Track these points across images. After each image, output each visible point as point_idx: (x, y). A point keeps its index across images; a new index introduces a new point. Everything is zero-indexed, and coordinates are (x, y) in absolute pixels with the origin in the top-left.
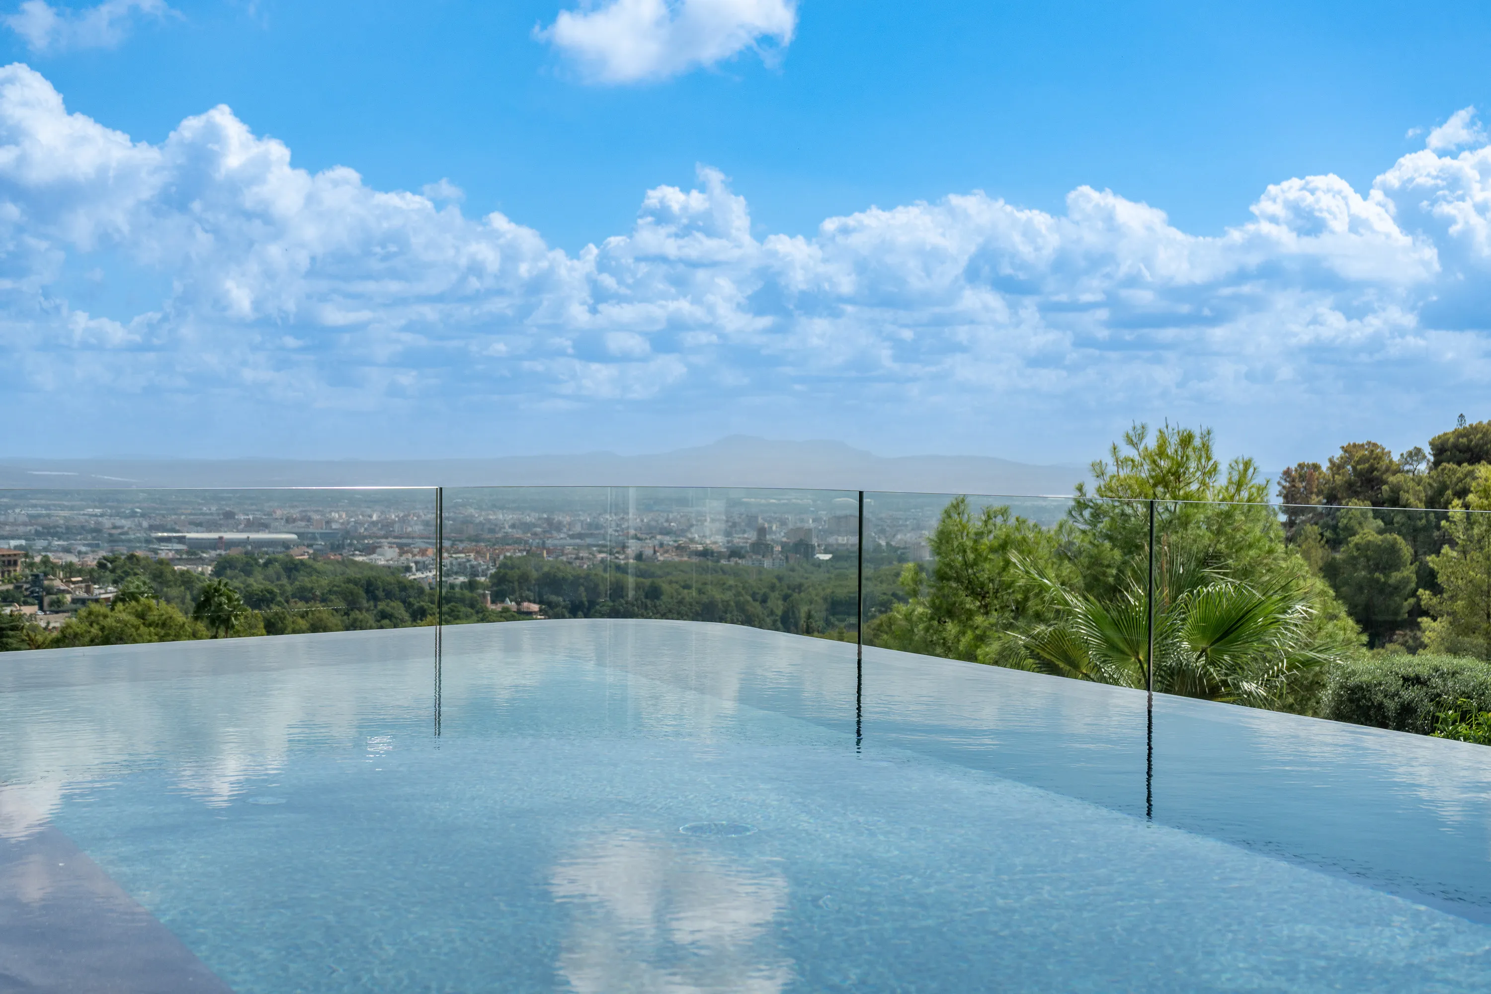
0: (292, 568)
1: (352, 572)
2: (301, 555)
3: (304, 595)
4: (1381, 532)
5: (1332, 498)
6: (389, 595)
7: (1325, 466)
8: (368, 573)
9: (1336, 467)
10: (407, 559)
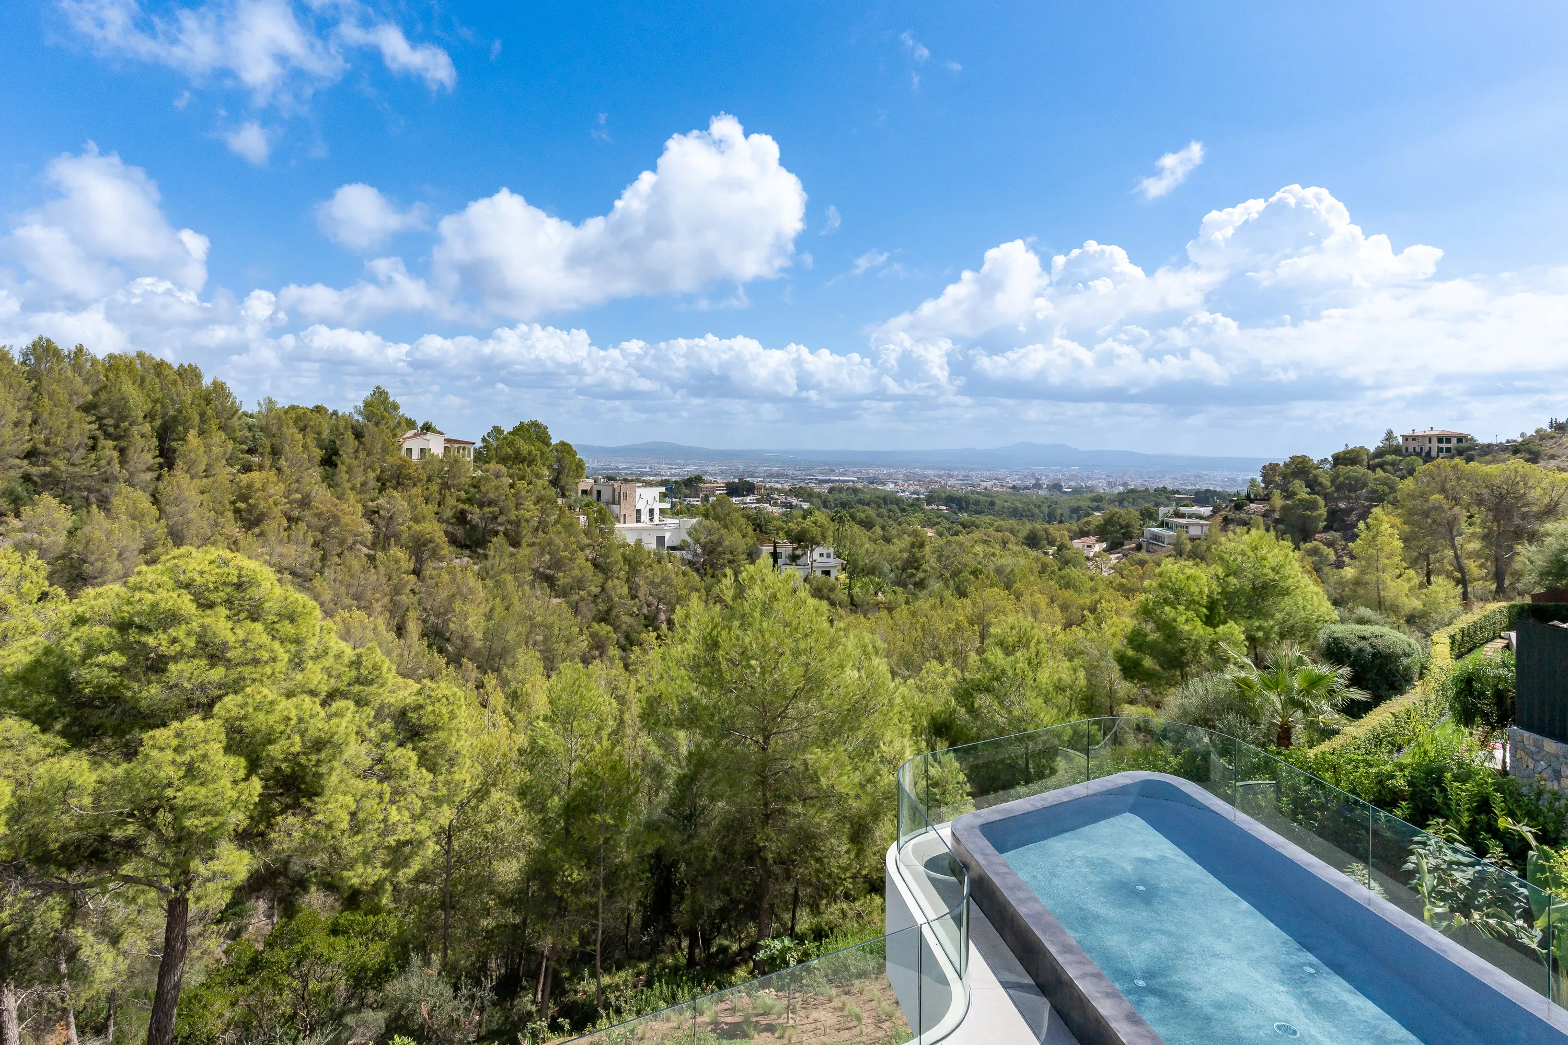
0: (855, 491)
1: (878, 493)
2: (860, 486)
3: (861, 502)
4: (1309, 494)
5: (1285, 477)
6: (891, 502)
7: (1282, 464)
8: (883, 494)
9: (1286, 464)
10: (897, 488)
